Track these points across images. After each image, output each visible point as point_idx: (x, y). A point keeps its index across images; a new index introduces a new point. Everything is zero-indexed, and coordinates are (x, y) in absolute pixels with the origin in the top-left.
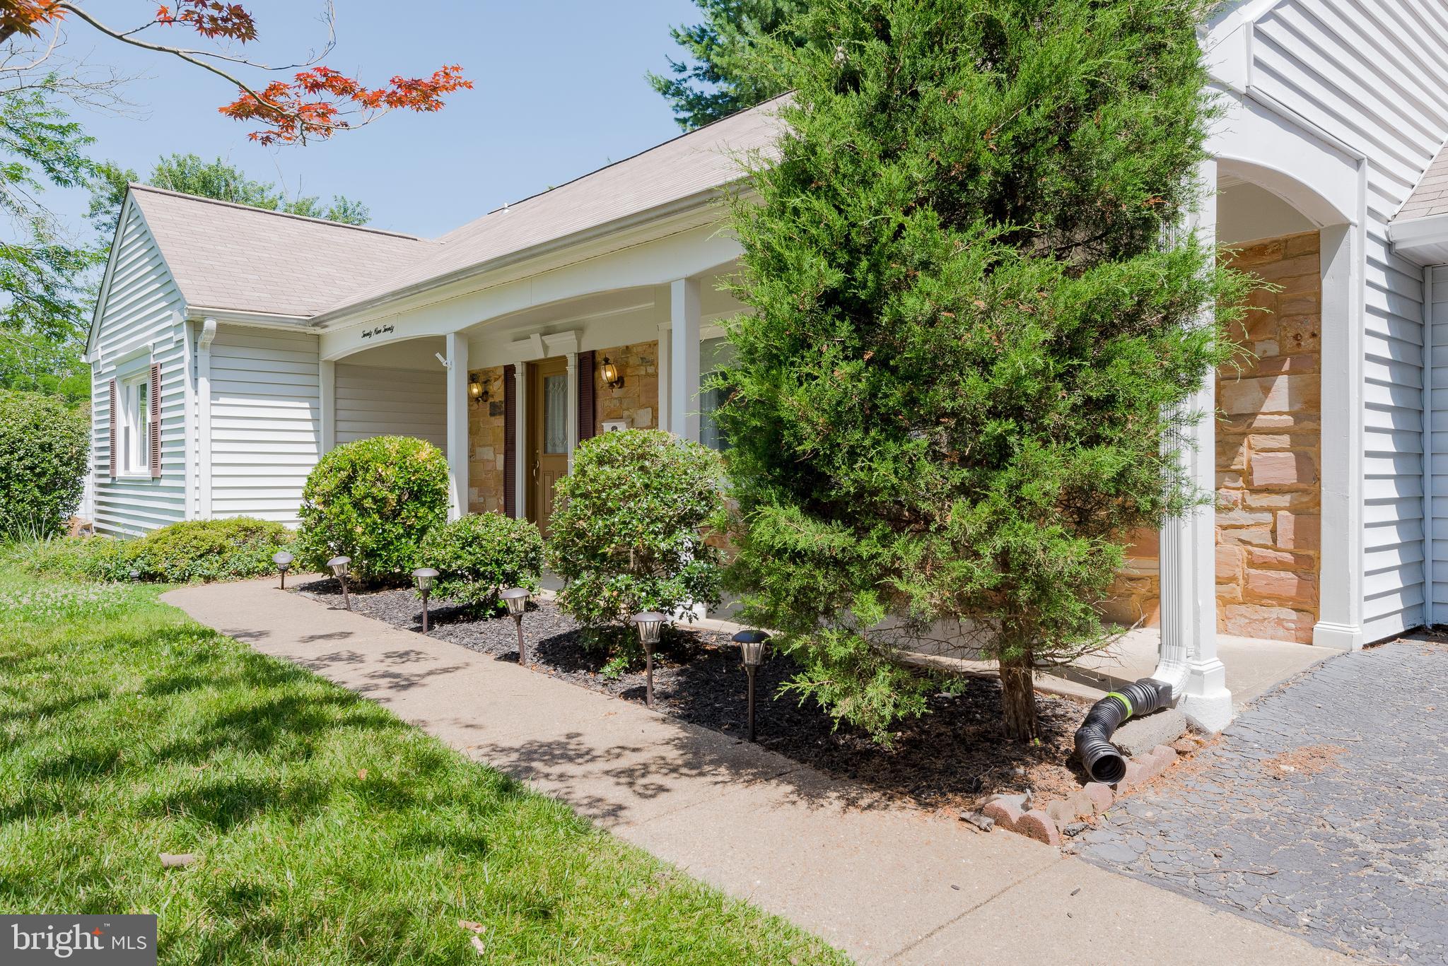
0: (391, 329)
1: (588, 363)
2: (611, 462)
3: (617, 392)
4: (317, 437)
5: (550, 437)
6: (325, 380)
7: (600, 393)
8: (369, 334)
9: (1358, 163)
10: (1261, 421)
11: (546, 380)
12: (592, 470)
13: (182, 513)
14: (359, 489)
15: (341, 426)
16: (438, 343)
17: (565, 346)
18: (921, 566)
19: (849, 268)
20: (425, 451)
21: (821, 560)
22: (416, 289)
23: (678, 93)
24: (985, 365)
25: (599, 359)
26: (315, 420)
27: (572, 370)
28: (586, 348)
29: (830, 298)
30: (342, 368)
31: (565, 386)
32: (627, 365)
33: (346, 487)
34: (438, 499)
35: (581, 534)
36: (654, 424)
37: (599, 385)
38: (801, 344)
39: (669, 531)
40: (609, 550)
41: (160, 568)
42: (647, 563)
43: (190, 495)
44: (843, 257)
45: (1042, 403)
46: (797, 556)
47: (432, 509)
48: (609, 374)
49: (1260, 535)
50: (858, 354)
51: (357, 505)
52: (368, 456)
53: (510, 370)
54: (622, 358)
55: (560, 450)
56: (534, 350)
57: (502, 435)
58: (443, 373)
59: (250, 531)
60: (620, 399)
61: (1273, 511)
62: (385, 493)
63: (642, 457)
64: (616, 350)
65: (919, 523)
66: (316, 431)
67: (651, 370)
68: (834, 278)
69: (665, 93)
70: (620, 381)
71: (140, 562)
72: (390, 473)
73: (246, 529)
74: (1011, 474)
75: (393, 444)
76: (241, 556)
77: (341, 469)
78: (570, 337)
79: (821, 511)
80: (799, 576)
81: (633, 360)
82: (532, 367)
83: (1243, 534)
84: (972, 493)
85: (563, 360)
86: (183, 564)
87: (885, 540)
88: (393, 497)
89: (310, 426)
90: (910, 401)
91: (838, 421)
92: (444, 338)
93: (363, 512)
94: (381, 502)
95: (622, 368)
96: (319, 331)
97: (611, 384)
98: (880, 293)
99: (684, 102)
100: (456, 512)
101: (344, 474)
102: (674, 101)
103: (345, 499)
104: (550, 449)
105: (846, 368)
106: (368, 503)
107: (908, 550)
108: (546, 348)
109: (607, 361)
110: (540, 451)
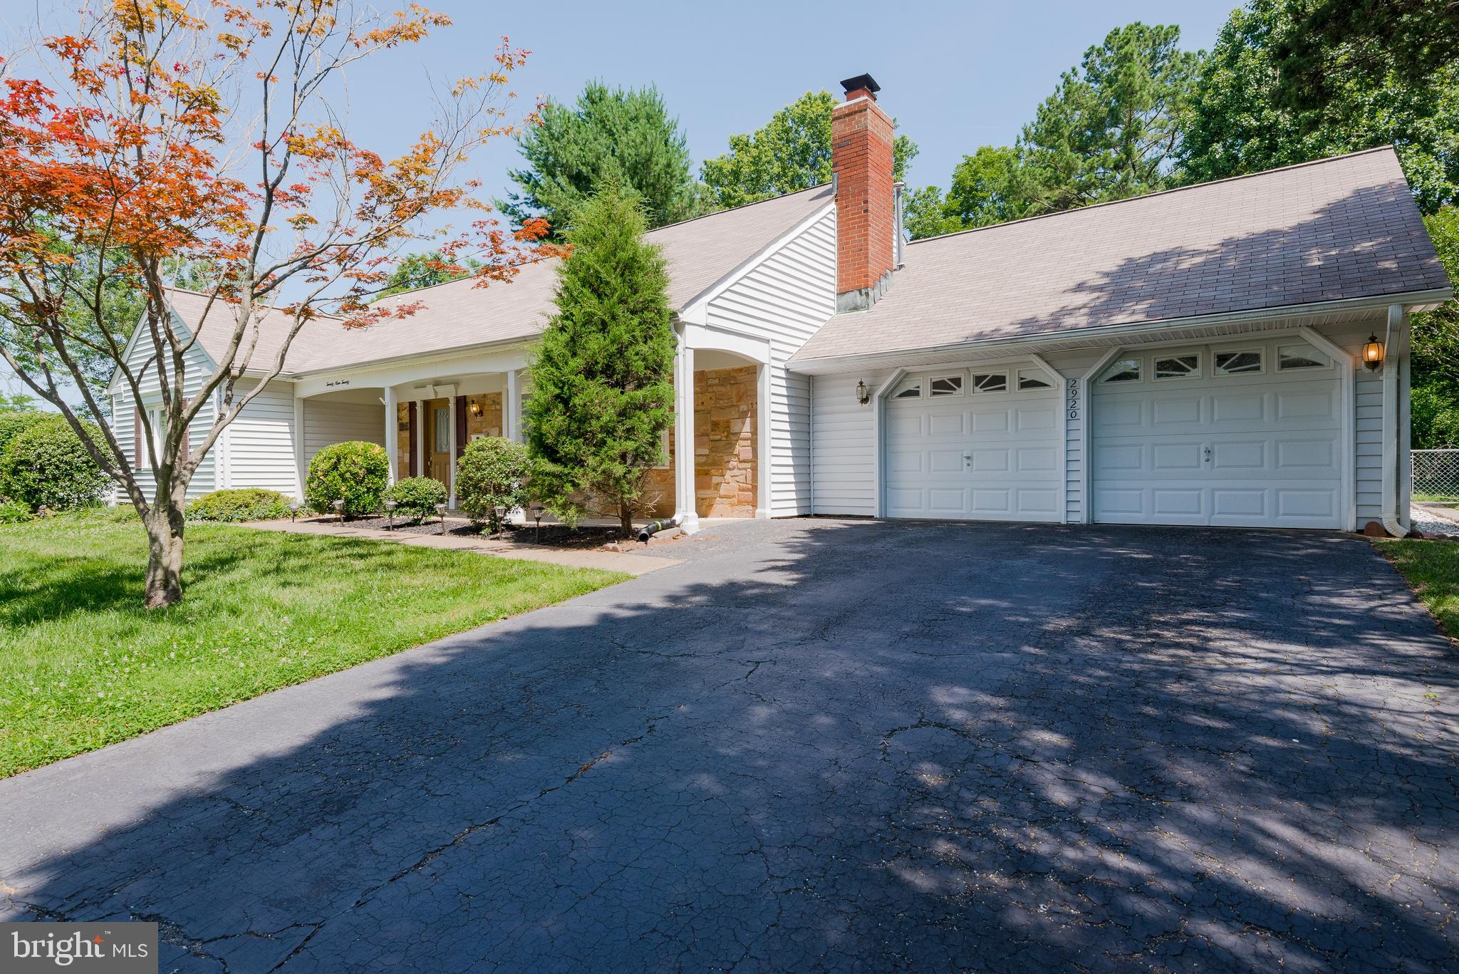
0: (347, 382)
1: (462, 403)
2: (483, 450)
3: (479, 418)
4: (293, 442)
5: (438, 443)
6: (298, 409)
7: (469, 419)
8: (332, 384)
9: (768, 341)
10: (742, 435)
11: (436, 411)
12: (475, 453)
13: (212, 487)
14: (342, 468)
15: (308, 436)
16: (380, 392)
17: (448, 393)
18: (583, 476)
19: (562, 388)
20: (377, 449)
21: (554, 475)
22: (369, 363)
23: (513, 213)
24: (598, 418)
25: (468, 400)
26: (292, 433)
27: (452, 406)
28: (460, 394)
29: (557, 396)
30: (308, 402)
31: (448, 414)
32: (484, 404)
33: (335, 467)
34: (383, 474)
35: (471, 479)
36: (500, 434)
37: (468, 414)
38: (548, 410)
39: (507, 477)
40: (483, 484)
41: (213, 515)
42: (498, 490)
43: (218, 476)
44: (561, 385)
45: (614, 429)
46: (547, 474)
47: (381, 478)
48: (475, 409)
49: (742, 479)
50: (565, 414)
51: (342, 475)
52: (347, 451)
53: (412, 405)
54: (482, 400)
55: (445, 450)
56: (429, 394)
57: (408, 442)
58: (383, 407)
59: (261, 496)
60: (481, 422)
61: (745, 469)
62: (356, 470)
63: (496, 448)
64: (478, 396)
65: (581, 463)
66: (292, 439)
67: (498, 407)
68: (558, 391)
69: (504, 212)
70: (481, 413)
71: (200, 512)
72: (359, 460)
73: (258, 494)
74: (606, 449)
75: (359, 445)
76: (260, 509)
77: (330, 459)
78: (452, 387)
79: (555, 460)
80: (548, 480)
81: (488, 402)
82: (427, 404)
83: (737, 479)
84: (594, 454)
85: (447, 400)
86: (227, 512)
87: (573, 468)
88: (361, 472)
89: (289, 436)
90: (579, 428)
91: (559, 434)
92: (382, 390)
93: (344, 480)
94: (355, 475)
95: (482, 406)
96: (295, 381)
97: (476, 414)
98: (570, 397)
99: (517, 219)
100: (391, 481)
101: (334, 460)
102: (511, 218)
103: (335, 473)
104: (438, 449)
105: (561, 418)
106: (348, 475)
107: (578, 471)
108: (436, 393)
109: (473, 402)
110: (432, 451)
